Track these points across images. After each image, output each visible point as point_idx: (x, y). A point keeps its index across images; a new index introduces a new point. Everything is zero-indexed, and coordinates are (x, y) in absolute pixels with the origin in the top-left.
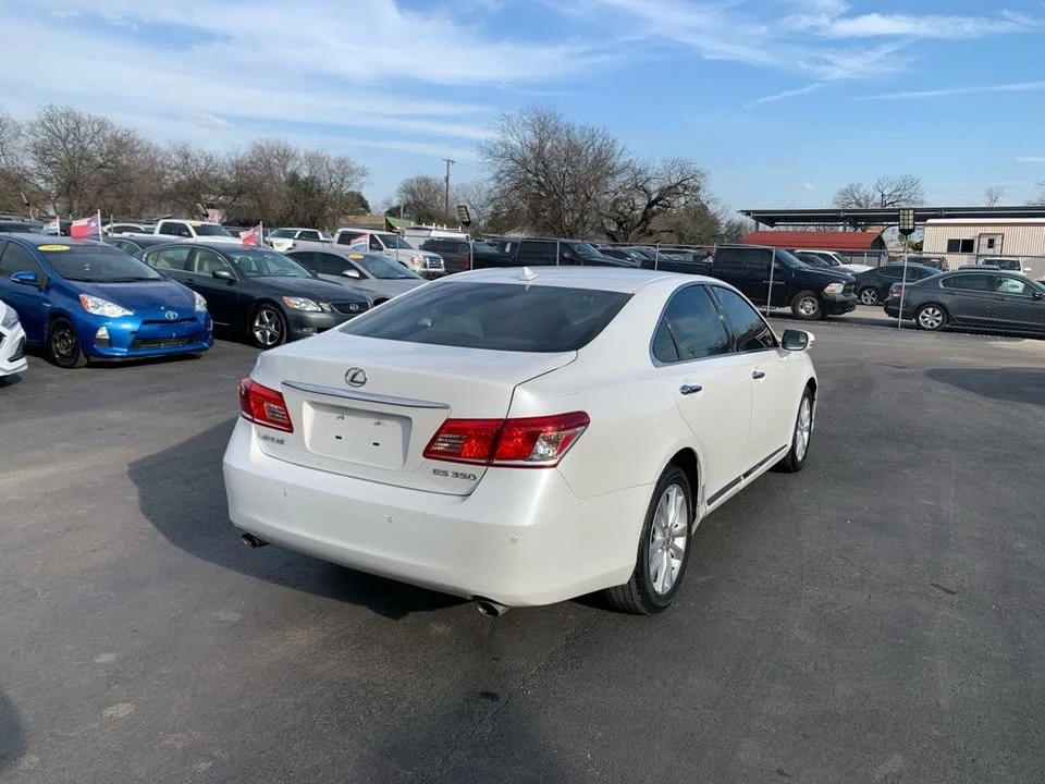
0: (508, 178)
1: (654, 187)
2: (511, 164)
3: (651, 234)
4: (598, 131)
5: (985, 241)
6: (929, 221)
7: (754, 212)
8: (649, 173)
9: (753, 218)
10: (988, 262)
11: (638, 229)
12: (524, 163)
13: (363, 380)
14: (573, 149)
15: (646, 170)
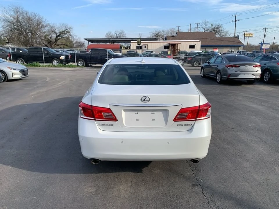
0: (7, 27)
1: (57, 31)
2: (8, 23)
3: (58, 45)
4: (36, 14)
5: (144, 46)
6: (132, 41)
7: (88, 39)
8: (56, 27)
9: (88, 41)
10: (146, 51)
11: (54, 44)
12: (12, 23)
13: (148, 100)
14: (29, 20)
15: (54, 26)
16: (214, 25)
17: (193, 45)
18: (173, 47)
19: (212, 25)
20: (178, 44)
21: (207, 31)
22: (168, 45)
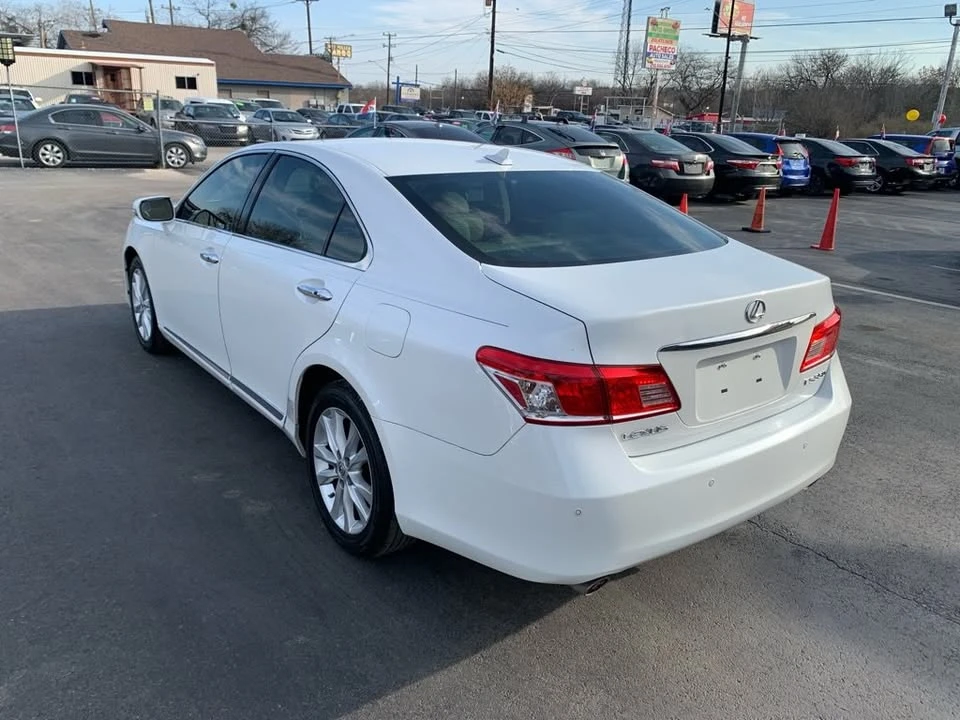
16: (241, 7)
17: (190, 76)
18: (109, 77)
19: (233, 6)
20: (128, 69)
21: (216, 27)
22: (90, 70)
